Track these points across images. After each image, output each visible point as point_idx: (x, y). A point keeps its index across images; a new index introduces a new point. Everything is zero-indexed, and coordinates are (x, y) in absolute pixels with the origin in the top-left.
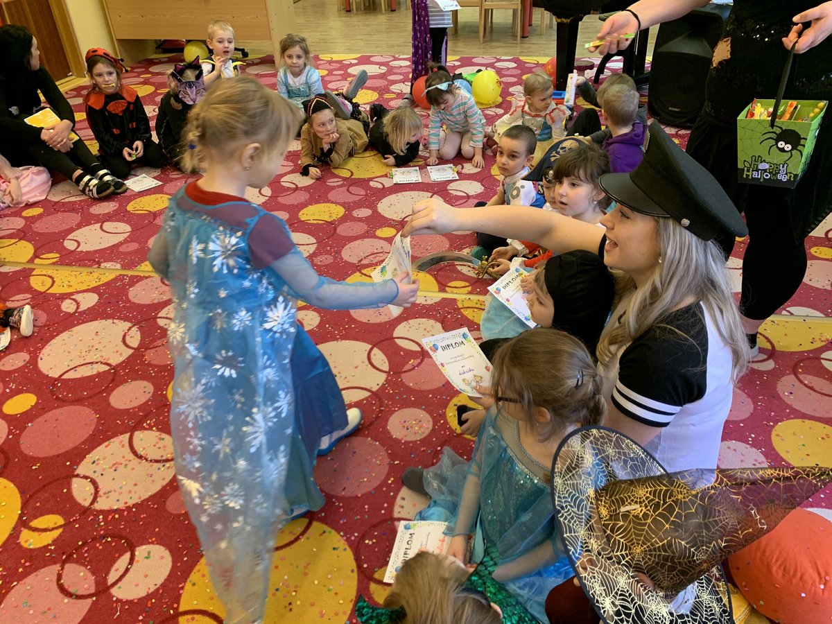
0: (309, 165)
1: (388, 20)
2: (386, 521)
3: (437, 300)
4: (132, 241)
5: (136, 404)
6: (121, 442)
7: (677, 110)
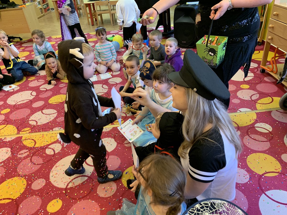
0: (51, 80)
7: (185, 42)
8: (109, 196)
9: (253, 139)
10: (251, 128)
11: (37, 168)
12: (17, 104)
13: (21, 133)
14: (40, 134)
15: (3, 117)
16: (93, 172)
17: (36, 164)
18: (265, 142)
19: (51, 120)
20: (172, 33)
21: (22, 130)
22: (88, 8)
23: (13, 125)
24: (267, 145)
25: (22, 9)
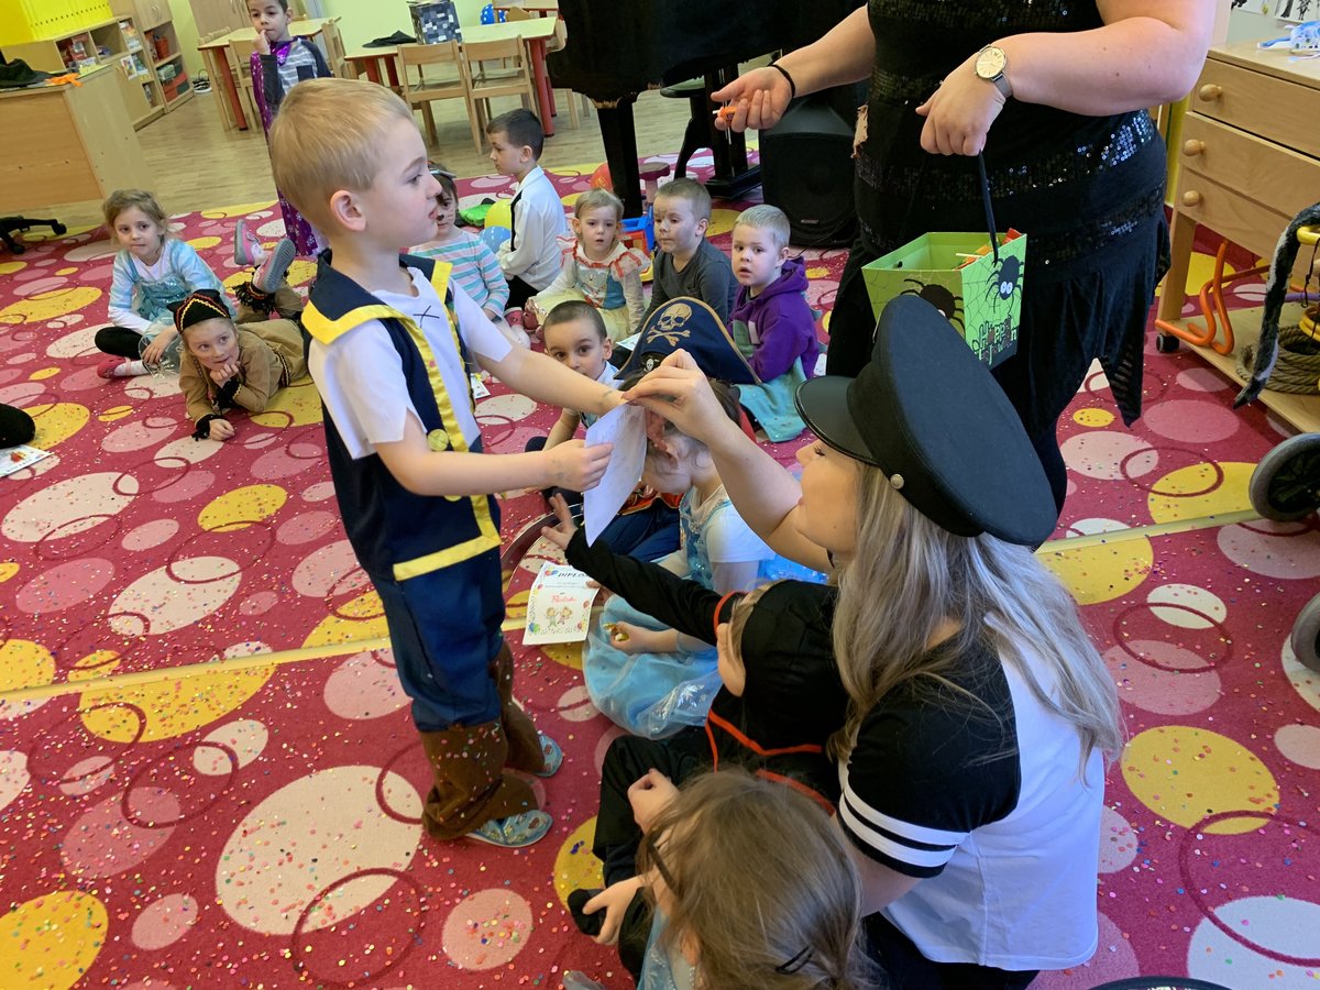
0: (208, 418)
7: (814, 222)
8: (501, 962)
9: (1143, 660)
10: (1131, 609)
11: (153, 841)
12: (48, 539)
13: (72, 675)
14: (166, 679)
16: (419, 852)
17: (151, 824)
18: (1197, 675)
19: (213, 607)
20: (754, 180)
21: (80, 664)
23: (33, 640)
24: (1206, 690)
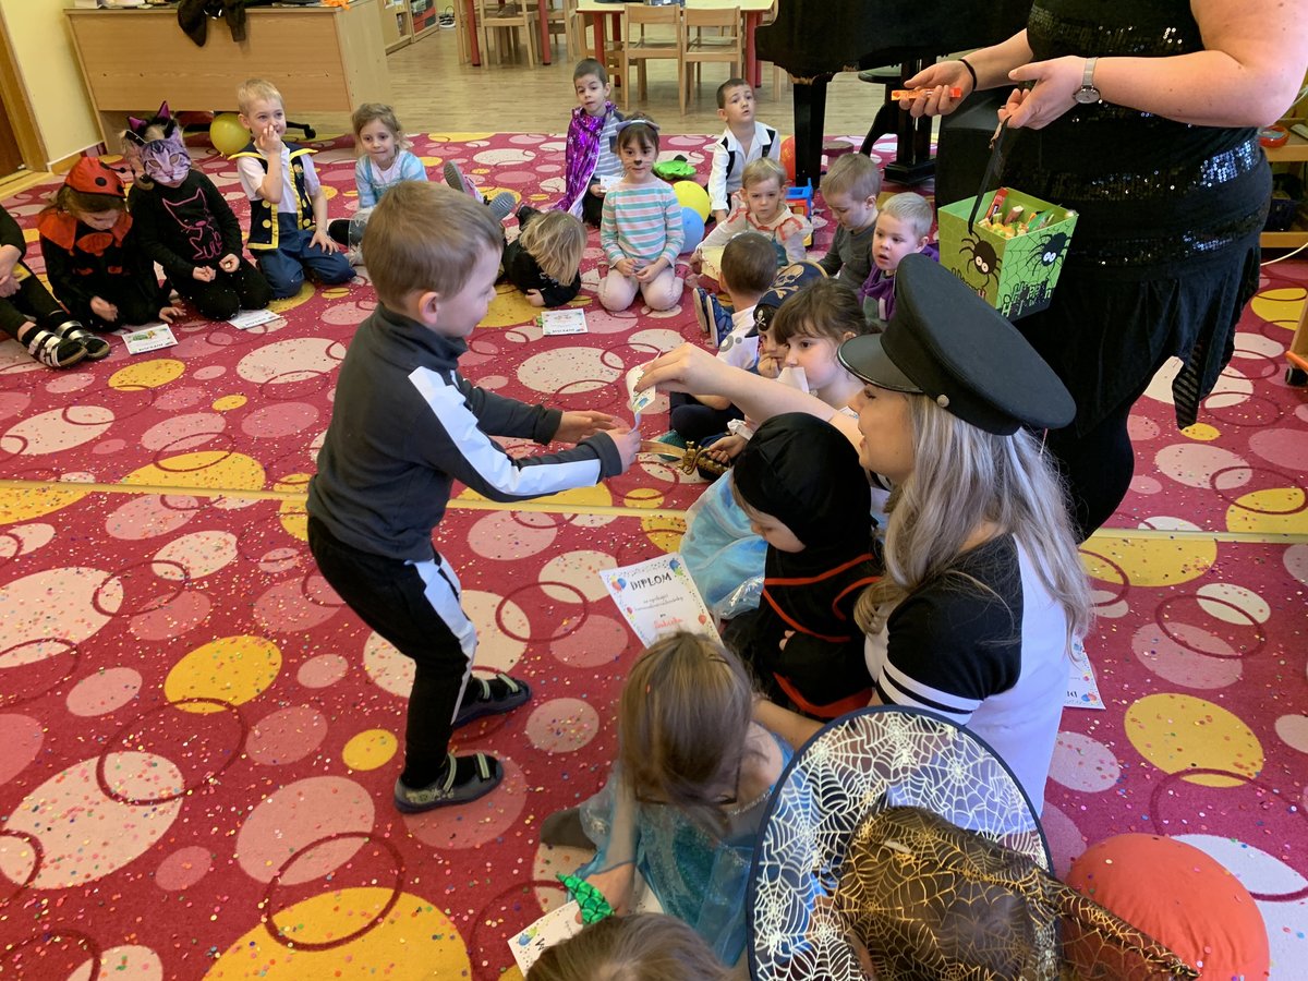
1: (539, 78)
2: (520, 886)
3: (609, 520)
4: (115, 436)
5: (111, 707)
6: (84, 771)
8: (568, 750)
9: (1175, 639)
10: (1179, 597)
11: (323, 615)
12: (272, 382)
13: (277, 487)
15: (218, 424)
17: (322, 603)
18: (1222, 660)
21: (284, 480)
22: (590, 30)
23: (251, 456)
24: (1229, 672)
25: (332, 14)
